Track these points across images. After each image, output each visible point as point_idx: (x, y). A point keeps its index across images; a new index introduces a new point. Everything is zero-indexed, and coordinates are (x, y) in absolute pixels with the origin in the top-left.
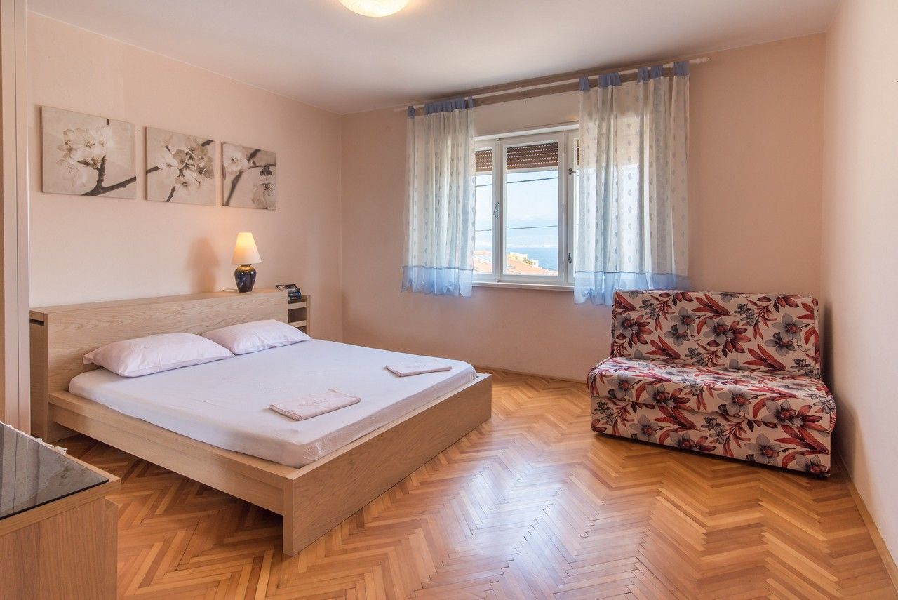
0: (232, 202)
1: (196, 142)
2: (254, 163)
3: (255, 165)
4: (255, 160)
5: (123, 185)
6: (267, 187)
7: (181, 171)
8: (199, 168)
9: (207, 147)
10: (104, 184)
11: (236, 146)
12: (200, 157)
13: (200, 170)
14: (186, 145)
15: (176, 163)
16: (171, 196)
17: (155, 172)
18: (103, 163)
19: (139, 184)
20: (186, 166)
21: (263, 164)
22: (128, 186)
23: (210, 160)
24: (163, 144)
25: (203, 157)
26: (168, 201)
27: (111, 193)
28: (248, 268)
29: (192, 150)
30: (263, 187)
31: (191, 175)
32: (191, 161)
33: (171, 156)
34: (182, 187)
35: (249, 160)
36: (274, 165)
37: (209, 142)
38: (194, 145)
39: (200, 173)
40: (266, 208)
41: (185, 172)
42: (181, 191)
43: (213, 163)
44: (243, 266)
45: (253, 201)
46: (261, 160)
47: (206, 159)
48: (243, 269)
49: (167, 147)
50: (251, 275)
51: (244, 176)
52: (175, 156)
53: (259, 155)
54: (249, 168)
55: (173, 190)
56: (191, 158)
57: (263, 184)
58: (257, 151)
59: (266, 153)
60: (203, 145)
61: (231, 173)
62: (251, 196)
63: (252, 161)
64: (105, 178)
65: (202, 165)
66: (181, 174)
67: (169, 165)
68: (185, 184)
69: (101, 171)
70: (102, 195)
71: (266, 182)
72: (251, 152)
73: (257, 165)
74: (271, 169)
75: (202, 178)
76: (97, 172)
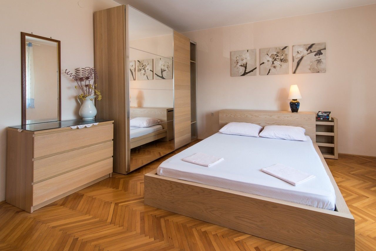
0: (297, 71)
1: (280, 49)
2: (311, 51)
3: (311, 52)
4: (311, 49)
5: (252, 71)
6: (319, 61)
7: (273, 62)
8: (281, 59)
9: (285, 50)
10: (247, 72)
11: (300, 46)
12: (281, 55)
13: (281, 60)
14: (275, 51)
15: (271, 60)
16: (269, 72)
17: (263, 64)
18: (246, 65)
19: (257, 70)
20: (275, 60)
21: (317, 50)
22: (254, 71)
23: (286, 55)
24: (266, 53)
25: (283, 54)
26: (268, 74)
27: (248, 74)
28: (295, 101)
29: (278, 53)
30: (316, 62)
31: (277, 63)
32: (277, 57)
33: (269, 57)
34: (273, 68)
35: (307, 50)
36: (325, 49)
37: (286, 47)
38: (278, 50)
39: (281, 61)
40: (319, 72)
41: (275, 62)
42: (273, 70)
43: (287, 56)
44: (293, 100)
45: (310, 69)
46: (315, 49)
47: (284, 55)
48: (294, 101)
49: (267, 54)
50: (296, 104)
51: (304, 58)
52: (270, 57)
53: (314, 46)
54: (308, 54)
55: (270, 70)
56: (277, 56)
57: (317, 60)
58: (312, 45)
59: (319, 44)
60: (283, 49)
61: (297, 59)
62: (309, 67)
63: (309, 50)
64: (247, 69)
65: (282, 58)
66: (273, 63)
67: (268, 61)
68: (275, 67)
69: (246, 67)
70: (246, 75)
71: (319, 59)
72: (309, 46)
73: (313, 51)
74: (322, 51)
75: (282, 63)
76: (244, 68)
